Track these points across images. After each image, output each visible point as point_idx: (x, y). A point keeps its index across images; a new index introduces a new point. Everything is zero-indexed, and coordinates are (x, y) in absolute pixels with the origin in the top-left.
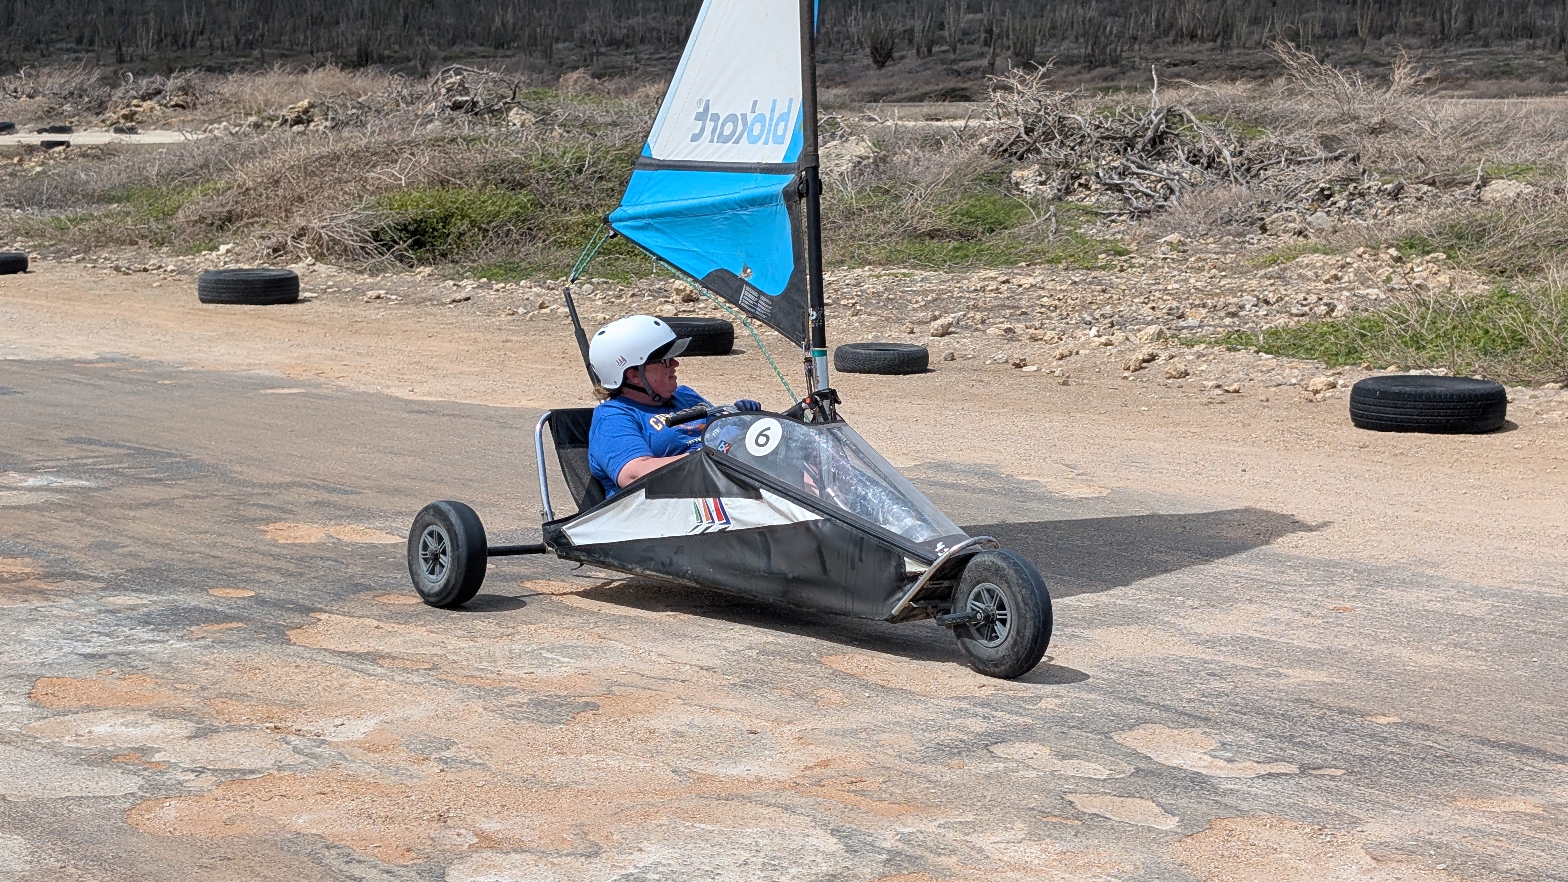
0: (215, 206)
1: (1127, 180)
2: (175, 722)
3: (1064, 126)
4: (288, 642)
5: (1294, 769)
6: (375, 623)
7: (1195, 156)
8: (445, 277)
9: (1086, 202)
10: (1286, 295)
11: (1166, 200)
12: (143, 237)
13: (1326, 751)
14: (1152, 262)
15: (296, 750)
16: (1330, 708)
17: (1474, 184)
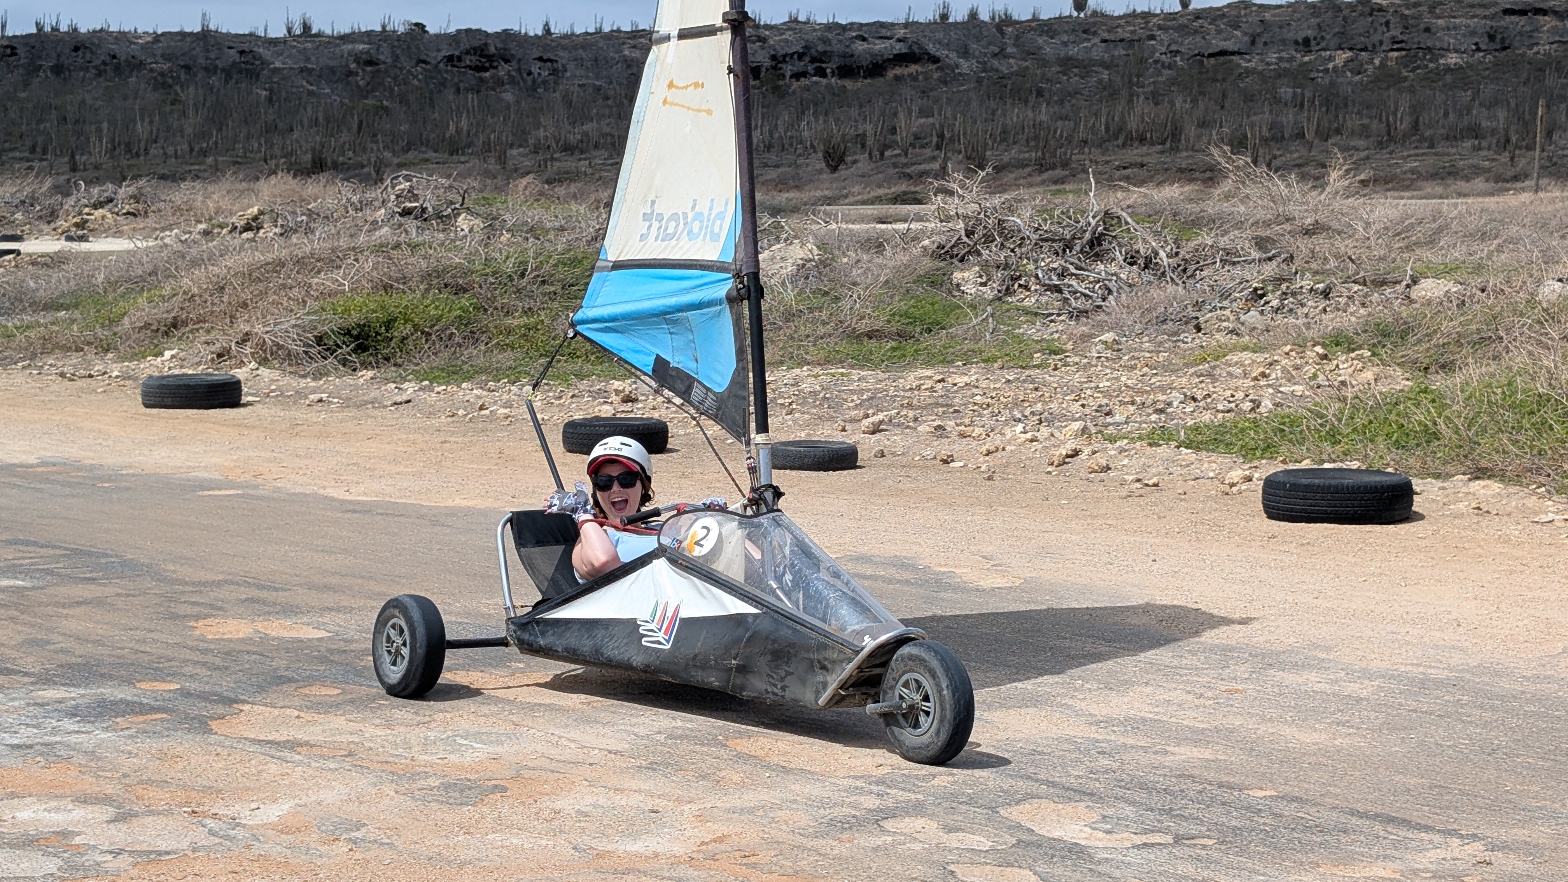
0: (161, 313)
1: (1066, 281)
2: (96, 808)
3: (1004, 228)
4: (210, 732)
5: (1169, 839)
6: (296, 713)
7: (1132, 257)
8: (387, 381)
9: (1026, 303)
10: (1214, 392)
11: (1104, 300)
12: (89, 344)
13: (1202, 822)
14: (1086, 361)
15: (212, 833)
16: (1210, 783)
17: (1404, 283)
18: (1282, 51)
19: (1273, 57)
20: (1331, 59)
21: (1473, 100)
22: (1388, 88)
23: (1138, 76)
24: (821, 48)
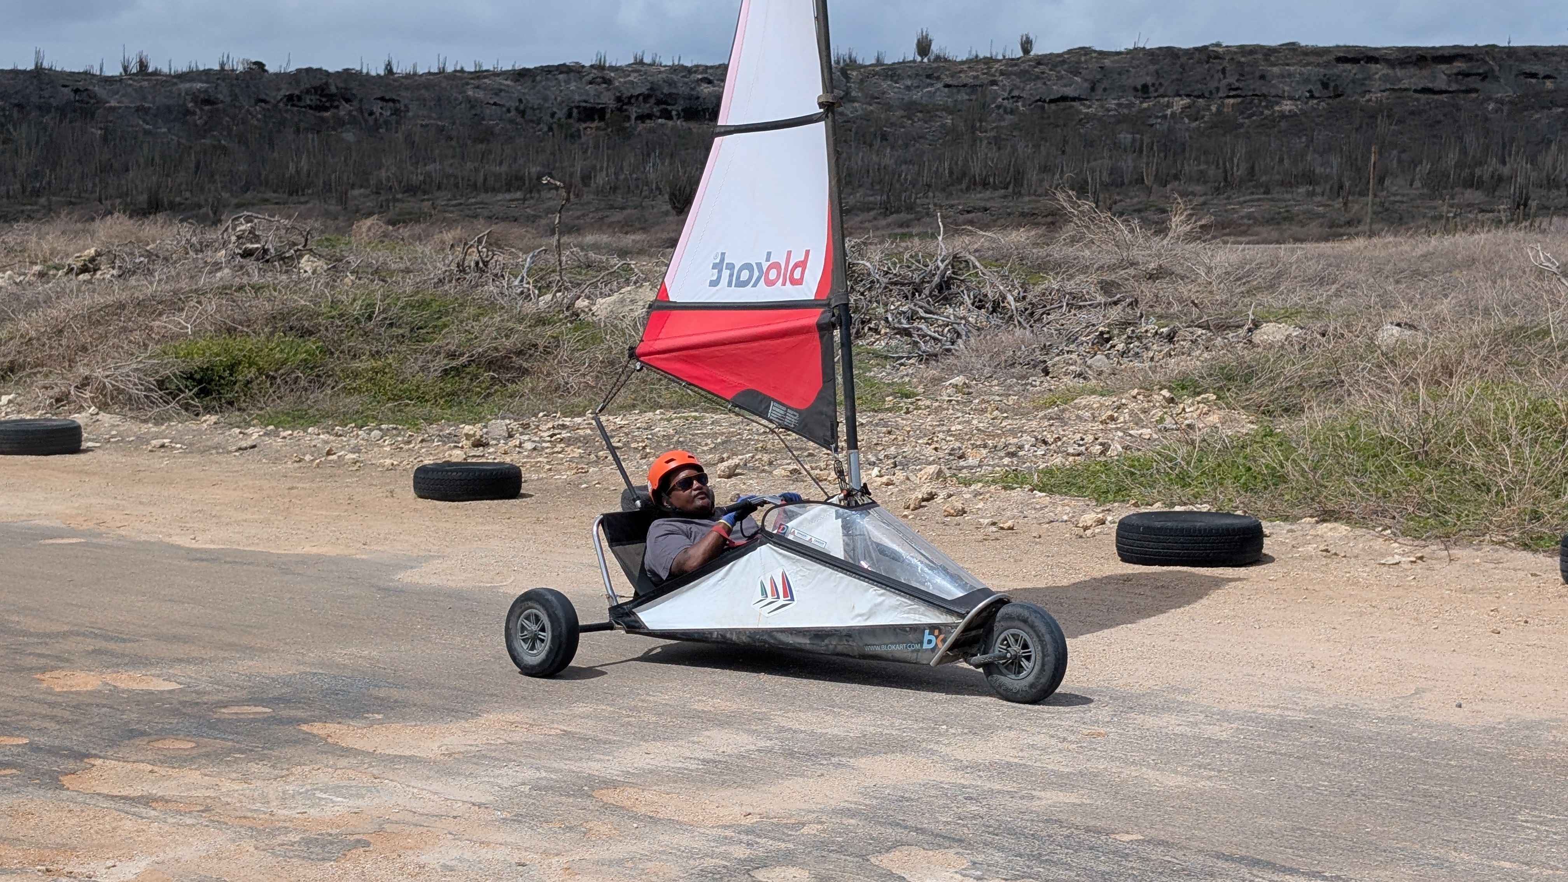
1: (915, 324)
3: (854, 272)
4: (62, 787)
6: (150, 768)
7: (980, 301)
8: (231, 426)
9: (876, 346)
10: (1064, 436)
11: (953, 343)
13: (1071, 868)
14: (937, 404)
16: (1077, 828)
17: (1246, 327)
18: (1122, 97)
19: (1112, 103)
20: (1169, 105)
21: (1307, 146)
22: (1224, 135)
23: (981, 121)
24: (666, 90)
